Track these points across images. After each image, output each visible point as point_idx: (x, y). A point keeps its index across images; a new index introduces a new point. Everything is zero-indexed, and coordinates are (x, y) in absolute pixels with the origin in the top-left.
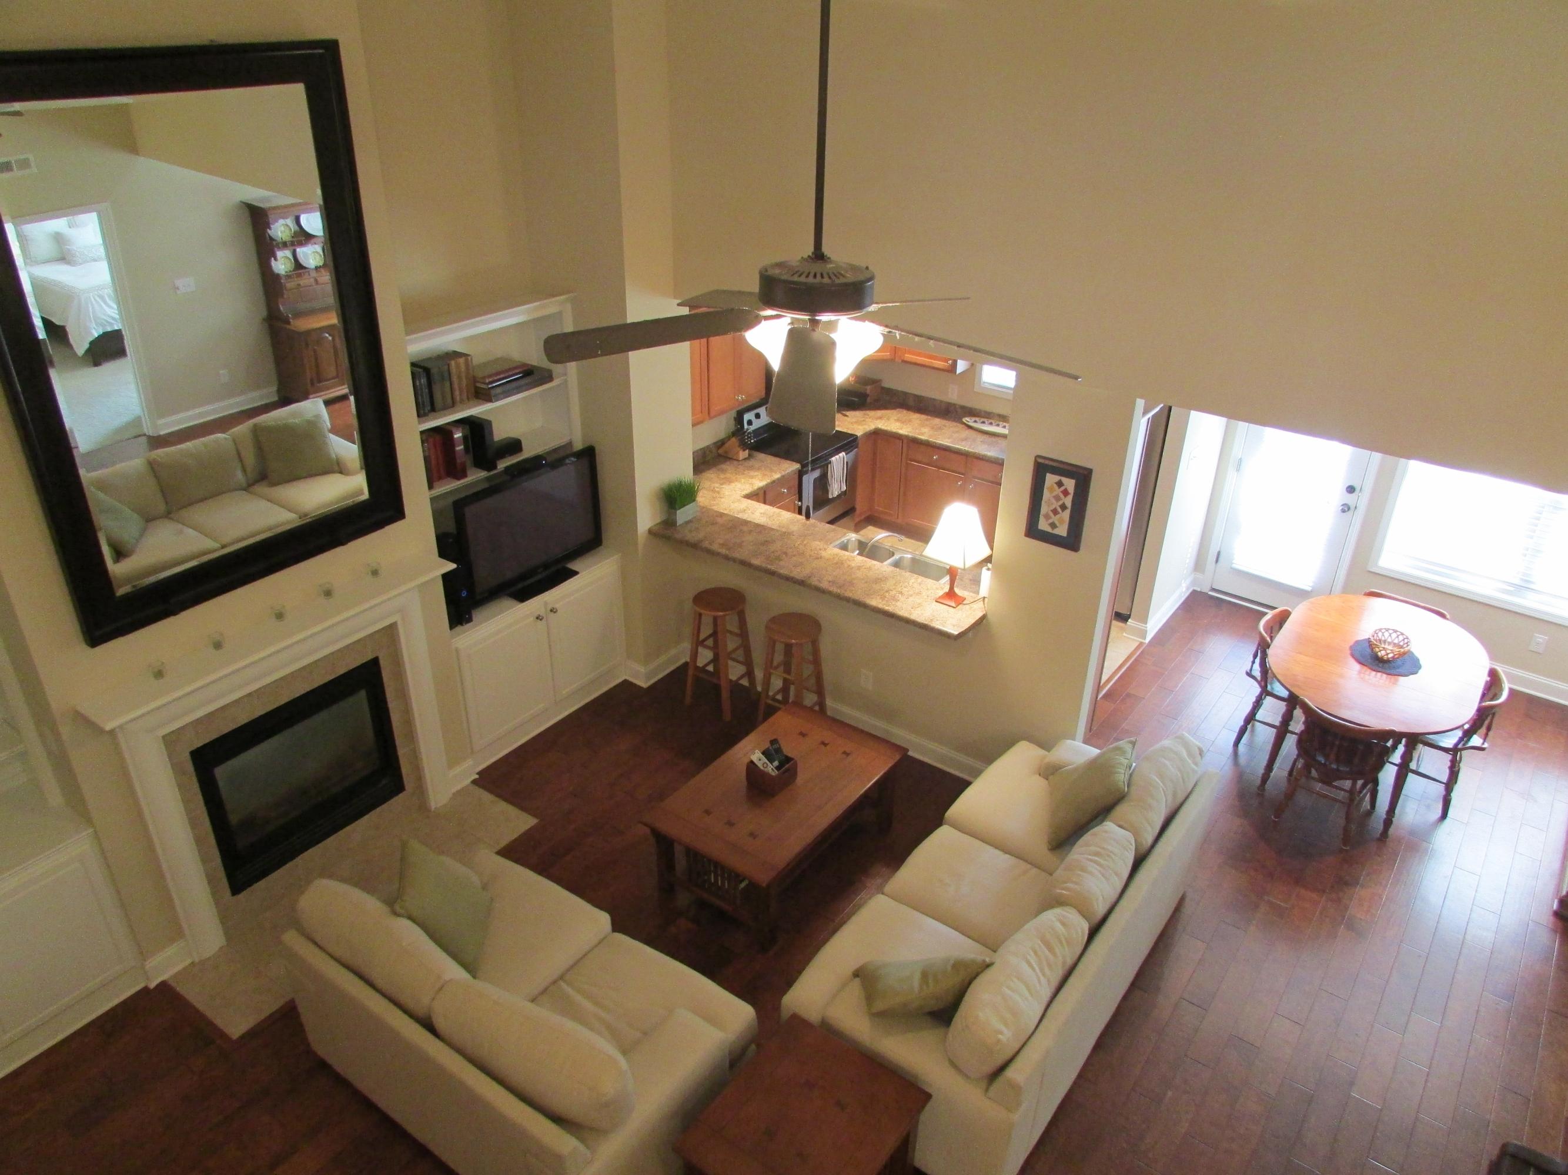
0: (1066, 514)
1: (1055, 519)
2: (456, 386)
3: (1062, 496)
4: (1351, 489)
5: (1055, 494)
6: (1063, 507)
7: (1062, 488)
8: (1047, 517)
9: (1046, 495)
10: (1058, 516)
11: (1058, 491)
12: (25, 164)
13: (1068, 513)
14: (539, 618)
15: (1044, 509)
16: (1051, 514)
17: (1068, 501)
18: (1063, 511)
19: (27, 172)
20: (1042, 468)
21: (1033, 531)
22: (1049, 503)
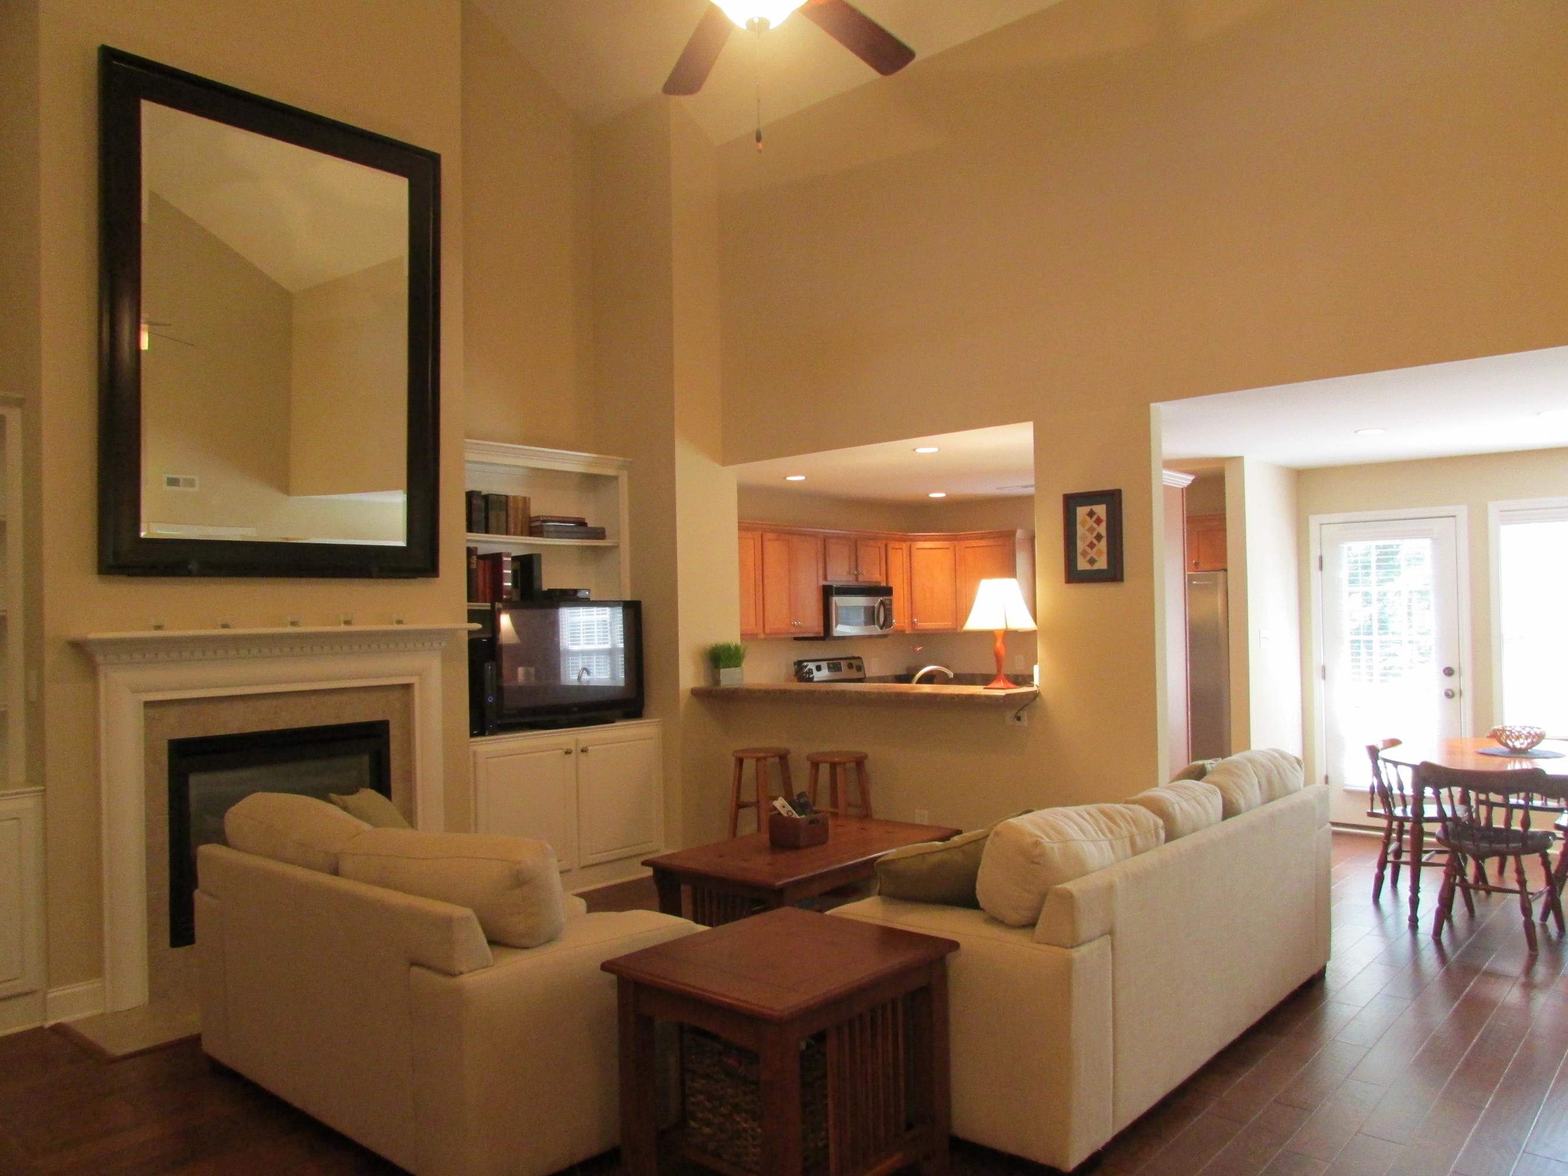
0: (1103, 545)
1: (1092, 553)
2: (511, 519)
3: (1095, 525)
4: (1449, 672)
5: (1088, 526)
6: (1099, 537)
7: (1095, 517)
8: (1084, 554)
9: (1080, 530)
10: (1095, 549)
11: (1091, 522)
12: (191, 483)
13: (1104, 542)
14: (568, 752)
15: (1081, 546)
16: (1088, 549)
17: (1102, 529)
18: (1099, 542)
19: (191, 489)
20: (1071, 502)
21: (1073, 575)
22: (1084, 538)
